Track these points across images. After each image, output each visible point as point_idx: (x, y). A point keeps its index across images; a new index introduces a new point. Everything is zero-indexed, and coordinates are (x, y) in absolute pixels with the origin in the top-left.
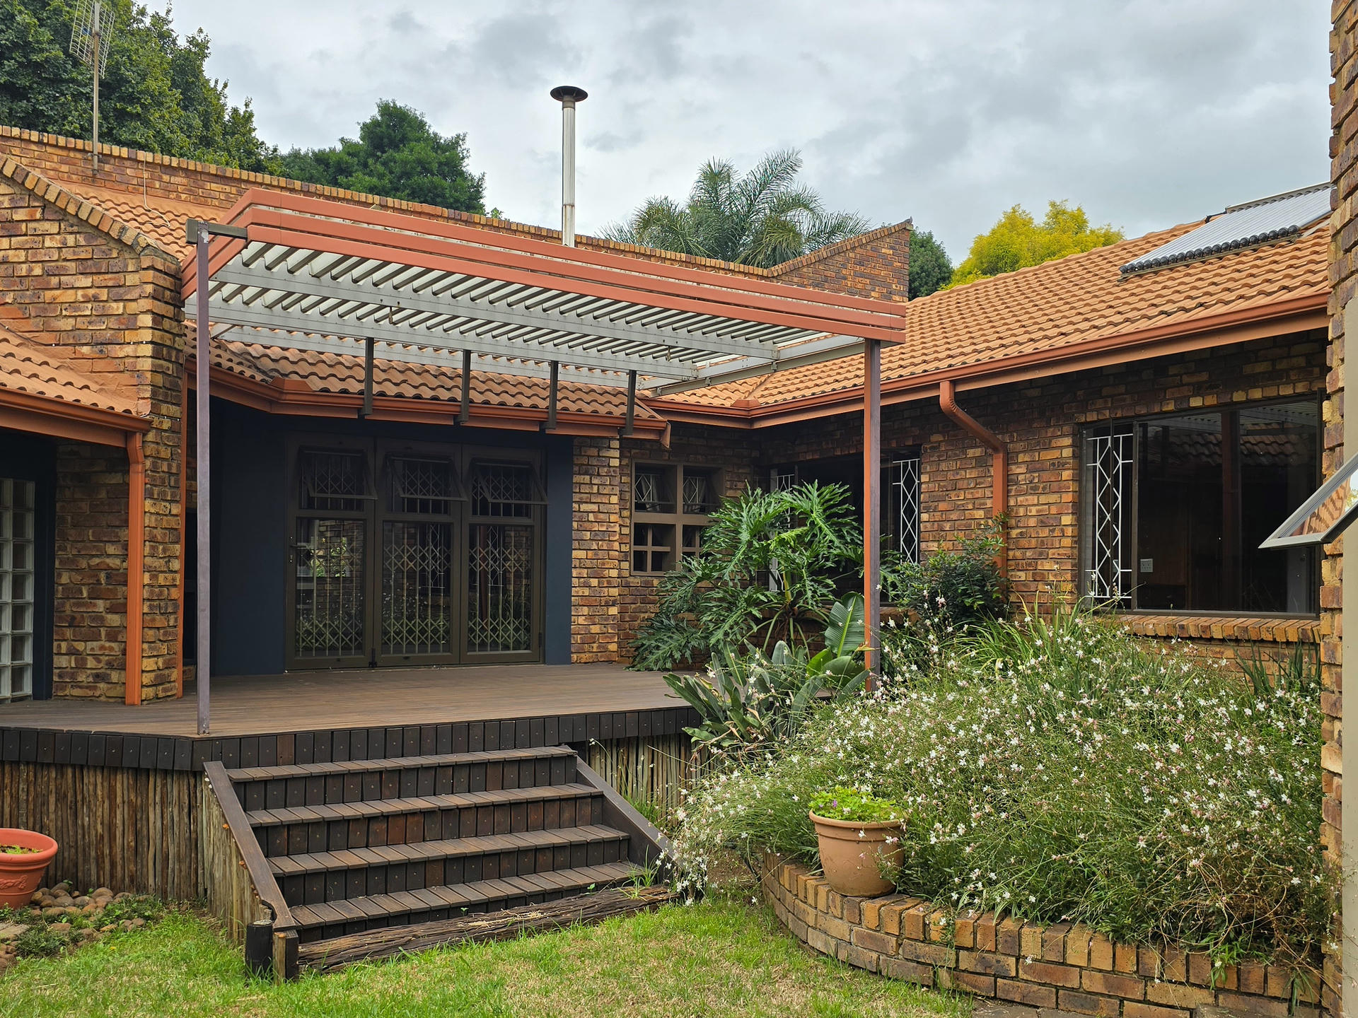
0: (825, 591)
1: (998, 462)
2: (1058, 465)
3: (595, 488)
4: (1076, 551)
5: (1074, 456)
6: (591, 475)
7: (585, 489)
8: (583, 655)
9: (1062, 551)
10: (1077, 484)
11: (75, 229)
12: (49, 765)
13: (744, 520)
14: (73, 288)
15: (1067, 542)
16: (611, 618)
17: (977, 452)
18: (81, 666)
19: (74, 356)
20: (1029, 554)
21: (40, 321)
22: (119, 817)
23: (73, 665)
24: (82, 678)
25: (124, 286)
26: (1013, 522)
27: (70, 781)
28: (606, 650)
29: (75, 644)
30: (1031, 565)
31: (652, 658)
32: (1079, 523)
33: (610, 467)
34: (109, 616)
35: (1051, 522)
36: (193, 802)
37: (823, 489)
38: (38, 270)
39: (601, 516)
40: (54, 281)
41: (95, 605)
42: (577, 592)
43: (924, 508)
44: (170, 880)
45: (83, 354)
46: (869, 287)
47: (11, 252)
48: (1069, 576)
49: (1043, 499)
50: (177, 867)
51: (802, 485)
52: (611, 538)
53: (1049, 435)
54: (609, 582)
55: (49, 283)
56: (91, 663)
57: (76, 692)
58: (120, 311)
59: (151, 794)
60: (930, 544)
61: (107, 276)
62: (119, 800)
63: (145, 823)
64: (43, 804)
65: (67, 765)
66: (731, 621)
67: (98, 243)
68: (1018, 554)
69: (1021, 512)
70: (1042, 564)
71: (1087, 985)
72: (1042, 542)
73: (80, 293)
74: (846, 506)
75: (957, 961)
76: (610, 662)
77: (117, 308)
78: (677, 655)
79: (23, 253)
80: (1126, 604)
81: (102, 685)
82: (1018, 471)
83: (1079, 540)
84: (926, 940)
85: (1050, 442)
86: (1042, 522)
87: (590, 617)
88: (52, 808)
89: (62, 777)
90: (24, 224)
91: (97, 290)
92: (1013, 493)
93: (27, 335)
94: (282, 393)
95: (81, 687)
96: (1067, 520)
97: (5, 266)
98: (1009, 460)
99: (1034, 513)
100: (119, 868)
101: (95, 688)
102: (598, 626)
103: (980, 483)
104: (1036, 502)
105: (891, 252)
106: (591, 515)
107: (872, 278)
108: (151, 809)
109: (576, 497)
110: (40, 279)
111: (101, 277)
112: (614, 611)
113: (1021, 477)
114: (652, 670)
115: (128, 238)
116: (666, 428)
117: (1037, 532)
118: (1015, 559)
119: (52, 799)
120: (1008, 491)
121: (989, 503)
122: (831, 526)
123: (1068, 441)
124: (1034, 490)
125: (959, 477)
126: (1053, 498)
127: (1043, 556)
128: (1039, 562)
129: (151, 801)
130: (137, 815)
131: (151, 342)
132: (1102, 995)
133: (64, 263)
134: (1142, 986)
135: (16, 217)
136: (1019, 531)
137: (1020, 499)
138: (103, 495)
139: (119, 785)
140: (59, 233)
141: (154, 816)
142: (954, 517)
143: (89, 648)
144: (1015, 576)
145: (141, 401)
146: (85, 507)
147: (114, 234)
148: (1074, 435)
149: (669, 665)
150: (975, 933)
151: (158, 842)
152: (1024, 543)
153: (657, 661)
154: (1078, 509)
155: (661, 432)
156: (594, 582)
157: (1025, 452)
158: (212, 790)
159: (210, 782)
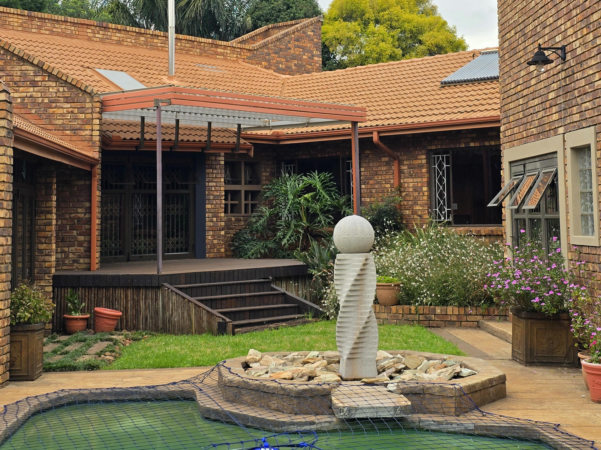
0: (329, 220)
1: (396, 163)
2: (421, 166)
3: (215, 175)
4: (429, 202)
5: (427, 163)
6: (213, 169)
7: (211, 176)
8: (210, 254)
9: (423, 202)
10: (428, 174)
11: (63, 85)
12: (103, 287)
13: (289, 189)
14: (62, 108)
15: (425, 198)
16: (222, 236)
17: (386, 159)
18: (67, 257)
19: (62, 134)
20: (410, 203)
21: (47, 121)
22: (129, 304)
23: (63, 257)
24: (67, 262)
25: (85, 107)
26: (403, 189)
27: (111, 292)
28: (220, 252)
29: (64, 248)
30: (411, 208)
31: (250, 253)
32: (430, 190)
33: (220, 164)
34: (79, 237)
35: (419, 189)
36: (157, 298)
37: (320, 175)
38: (46, 101)
39: (217, 188)
40: (54, 105)
41: (73, 233)
42: (208, 224)
43: (363, 183)
44: (148, 325)
45: (67, 134)
46: (302, 53)
47: (34, 93)
48: (426, 212)
49: (415, 180)
50: (151, 321)
51: (311, 173)
52: (221, 198)
53: (416, 153)
54: (221, 219)
55: (51, 106)
56: (71, 256)
57: (64, 268)
58: (83, 117)
59: (141, 296)
60: (366, 199)
61: (77, 104)
62: (129, 298)
63: (139, 306)
64: (100, 302)
65: (110, 287)
66: (289, 235)
67: (73, 91)
68: (405, 203)
69: (406, 185)
70: (415, 207)
71: (453, 319)
72: (415, 198)
73: (65, 110)
74: (332, 183)
75: (419, 318)
76: (221, 257)
77: (82, 116)
78: (263, 251)
79: (40, 94)
80: (449, 223)
81: (76, 264)
82: (404, 168)
83: (430, 197)
84: (410, 314)
85: (417, 157)
86: (415, 189)
87: (213, 236)
88: (104, 303)
89: (108, 291)
90: (40, 82)
91: (73, 109)
92: (402, 177)
93: (41, 126)
94: (112, 141)
95: (67, 266)
96: (425, 189)
97: (32, 98)
98: (400, 163)
99: (411, 186)
100: (129, 323)
101: (73, 266)
102: (216, 240)
103: (388, 173)
104: (412, 181)
105: (312, 33)
106: (213, 188)
107: (303, 48)
108: (141, 301)
109: (207, 180)
110: (47, 104)
111: (75, 104)
112: (223, 233)
113: (405, 171)
114: (251, 258)
115: (89, 90)
116: (251, 148)
117: (413, 194)
118: (404, 205)
119: (104, 300)
120: (401, 176)
121: (392, 181)
122: (326, 191)
123: (424, 157)
124: (411, 176)
125: (378, 169)
126: (419, 180)
127: (416, 204)
128: (414, 206)
129: (141, 298)
130: (136, 303)
131: (99, 130)
132: (456, 321)
133: (58, 98)
134: (466, 317)
135: (36, 79)
136: (405, 193)
137: (405, 180)
138: (76, 189)
139: (129, 293)
140: (56, 87)
141: (142, 304)
142: (377, 187)
143: (70, 250)
144: (404, 212)
145: (94, 153)
146: (68, 194)
147: (83, 88)
148: (426, 154)
149: (259, 256)
150: (423, 310)
151: (144, 312)
152: (408, 198)
153: (253, 255)
154: (429, 184)
155: (249, 150)
156: (215, 219)
157: (406, 160)
158: (172, 291)
159: (169, 289)
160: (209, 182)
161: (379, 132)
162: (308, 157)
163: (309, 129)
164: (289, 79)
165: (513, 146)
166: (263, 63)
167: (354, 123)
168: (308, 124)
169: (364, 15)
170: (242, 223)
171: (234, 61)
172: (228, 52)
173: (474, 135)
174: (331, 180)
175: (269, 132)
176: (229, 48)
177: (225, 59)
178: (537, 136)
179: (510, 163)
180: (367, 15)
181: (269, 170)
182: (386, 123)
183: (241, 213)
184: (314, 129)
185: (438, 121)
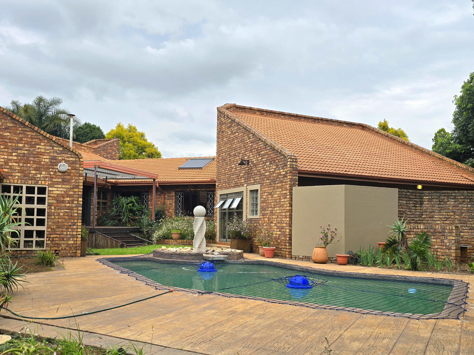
1: (163, 195)
2: (173, 196)
5: (175, 195)
6: (94, 193)
7: (93, 195)
8: (92, 224)
10: (175, 199)
15: (174, 207)
17: (159, 193)
30: (168, 210)
36: (93, 236)
37: (134, 197)
39: (95, 200)
42: (91, 213)
43: (149, 201)
46: (112, 152)
48: (174, 212)
51: (130, 197)
52: (96, 204)
53: (171, 192)
54: (96, 212)
60: (150, 207)
68: (166, 209)
69: (166, 202)
84: (184, 242)
86: (170, 204)
87: (93, 218)
96: (174, 204)
98: (165, 195)
99: (168, 203)
103: (160, 198)
104: (169, 201)
113: (166, 197)
117: (169, 206)
120: (164, 199)
121: (161, 201)
123: (174, 193)
124: (168, 199)
126: (171, 201)
127: (170, 209)
136: (166, 205)
144: (165, 212)
152: (167, 207)
155: (109, 187)
157: (167, 194)
158: (100, 234)
159: (98, 233)
160: (92, 198)
161: (159, 183)
162: (127, 191)
163: (134, 181)
164: (110, 161)
165: (222, 190)
166: (98, 154)
167: (154, 180)
168: (134, 179)
169: (124, 138)
170: (100, 214)
171: (88, 153)
172: (86, 148)
173: (193, 187)
174: (139, 199)
175: (114, 181)
176: (86, 147)
177: (85, 151)
178: (234, 187)
179: (220, 195)
180: (125, 139)
181: (110, 195)
182: (162, 180)
183: (100, 210)
184: (136, 180)
185: (182, 181)
